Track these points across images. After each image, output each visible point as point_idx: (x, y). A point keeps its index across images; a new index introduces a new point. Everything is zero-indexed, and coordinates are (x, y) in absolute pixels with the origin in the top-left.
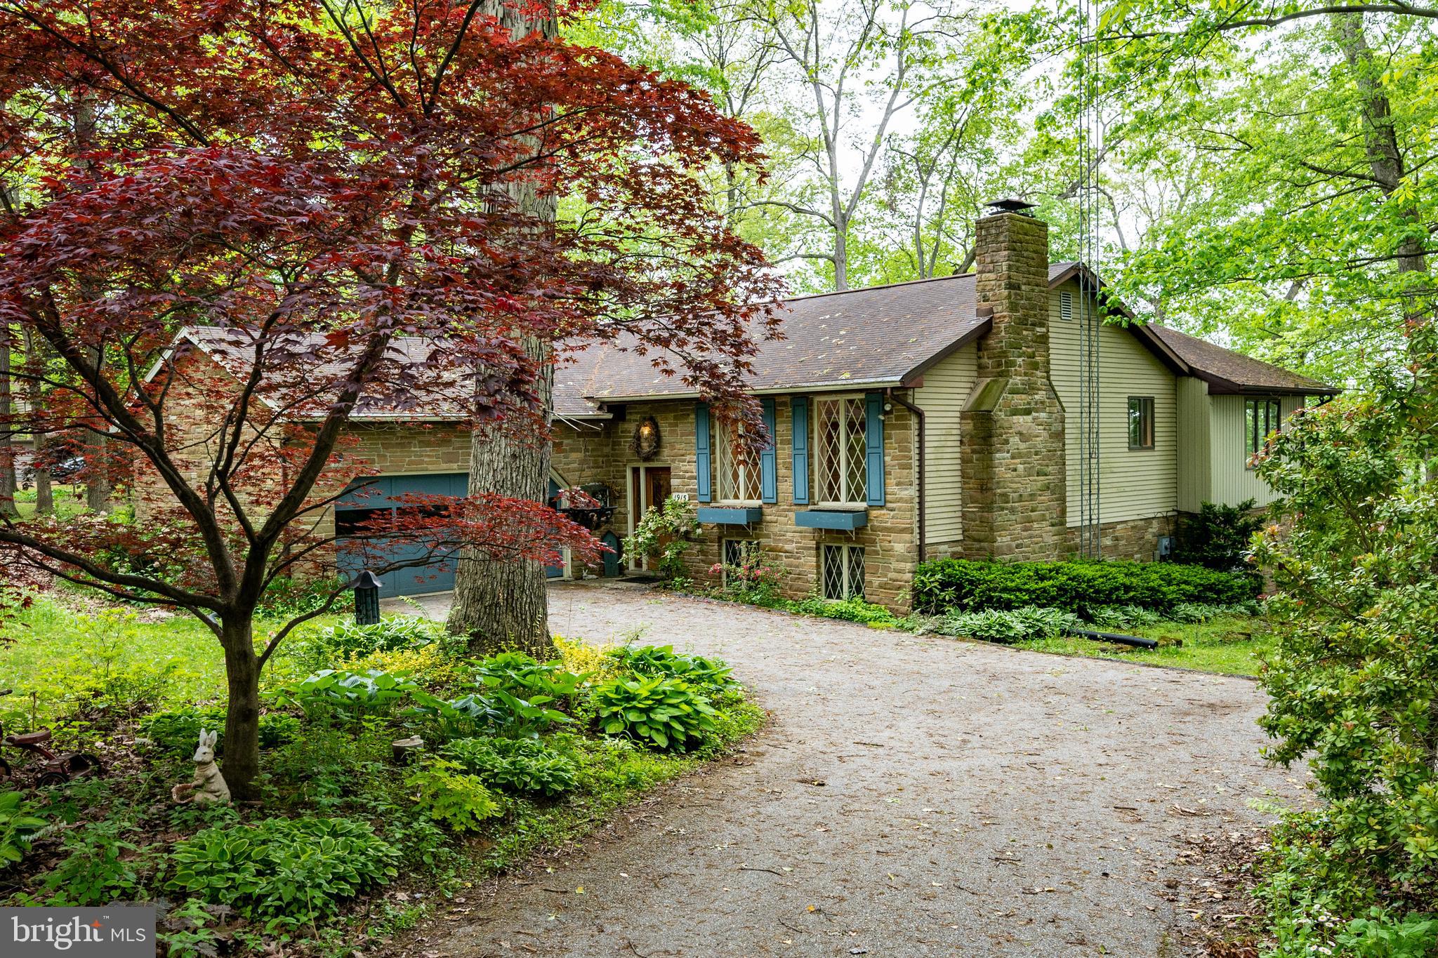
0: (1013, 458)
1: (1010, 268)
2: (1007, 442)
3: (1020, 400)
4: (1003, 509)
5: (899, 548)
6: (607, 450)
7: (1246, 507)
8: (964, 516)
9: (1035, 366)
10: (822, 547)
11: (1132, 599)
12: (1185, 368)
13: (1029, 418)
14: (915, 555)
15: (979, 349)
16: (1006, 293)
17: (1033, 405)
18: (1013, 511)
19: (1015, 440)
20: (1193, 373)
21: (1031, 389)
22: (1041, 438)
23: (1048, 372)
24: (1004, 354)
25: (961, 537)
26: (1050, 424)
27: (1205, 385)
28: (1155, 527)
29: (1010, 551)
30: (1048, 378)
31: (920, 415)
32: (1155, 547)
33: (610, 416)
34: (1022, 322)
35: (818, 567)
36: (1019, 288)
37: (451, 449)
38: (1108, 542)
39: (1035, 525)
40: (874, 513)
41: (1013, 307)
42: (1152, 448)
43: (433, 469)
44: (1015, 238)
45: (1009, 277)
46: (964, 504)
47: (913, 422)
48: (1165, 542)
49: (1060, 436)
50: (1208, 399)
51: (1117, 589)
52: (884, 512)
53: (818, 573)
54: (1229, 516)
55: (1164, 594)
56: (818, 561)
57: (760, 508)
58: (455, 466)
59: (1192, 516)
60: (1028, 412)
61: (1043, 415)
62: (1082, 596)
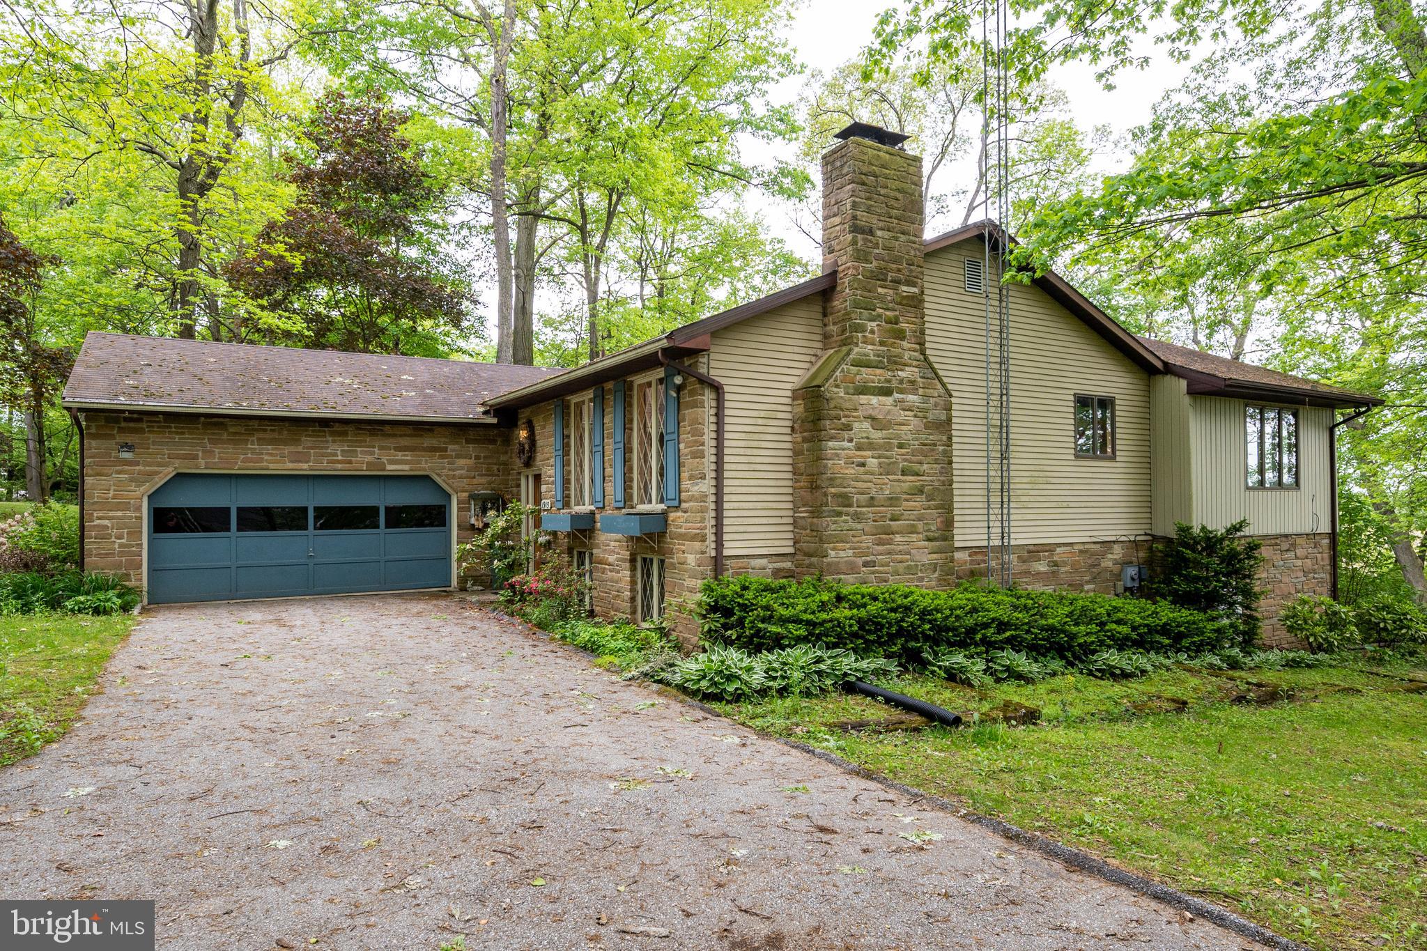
0: (859, 448)
1: (855, 206)
2: (848, 428)
3: (874, 376)
4: (839, 514)
5: (691, 559)
6: (503, 458)
7: (1237, 528)
8: (795, 524)
9: (900, 335)
10: (639, 559)
11: (1009, 641)
12: (1159, 365)
13: (889, 400)
14: (709, 571)
15: (825, 315)
16: (849, 237)
17: (895, 384)
18: (857, 517)
19: (862, 428)
20: (1168, 369)
21: (895, 363)
22: (910, 428)
23: (922, 344)
24: (847, 316)
25: (791, 550)
26: (926, 411)
27: (1183, 384)
28: (1118, 552)
29: (852, 569)
30: (923, 353)
31: (717, 389)
32: (1118, 576)
33: (495, 421)
34: (879, 276)
35: (633, 582)
36: (871, 232)
37: (300, 449)
38: (1042, 567)
39: (898, 538)
40: (672, 516)
41: (862, 256)
42: (1113, 457)
43: (275, 468)
44: (865, 169)
45: (854, 218)
46: (795, 509)
47: (708, 397)
48: (1132, 571)
49: (944, 426)
50: (1187, 400)
51: (986, 626)
52: (679, 514)
53: (633, 590)
54: (1211, 542)
55: (1072, 637)
56: (633, 577)
57: (592, 513)
58: (305, 466)
59: (1168, 541)
60: (887, 392)
61: (911, 397)
62: (910, 634)
